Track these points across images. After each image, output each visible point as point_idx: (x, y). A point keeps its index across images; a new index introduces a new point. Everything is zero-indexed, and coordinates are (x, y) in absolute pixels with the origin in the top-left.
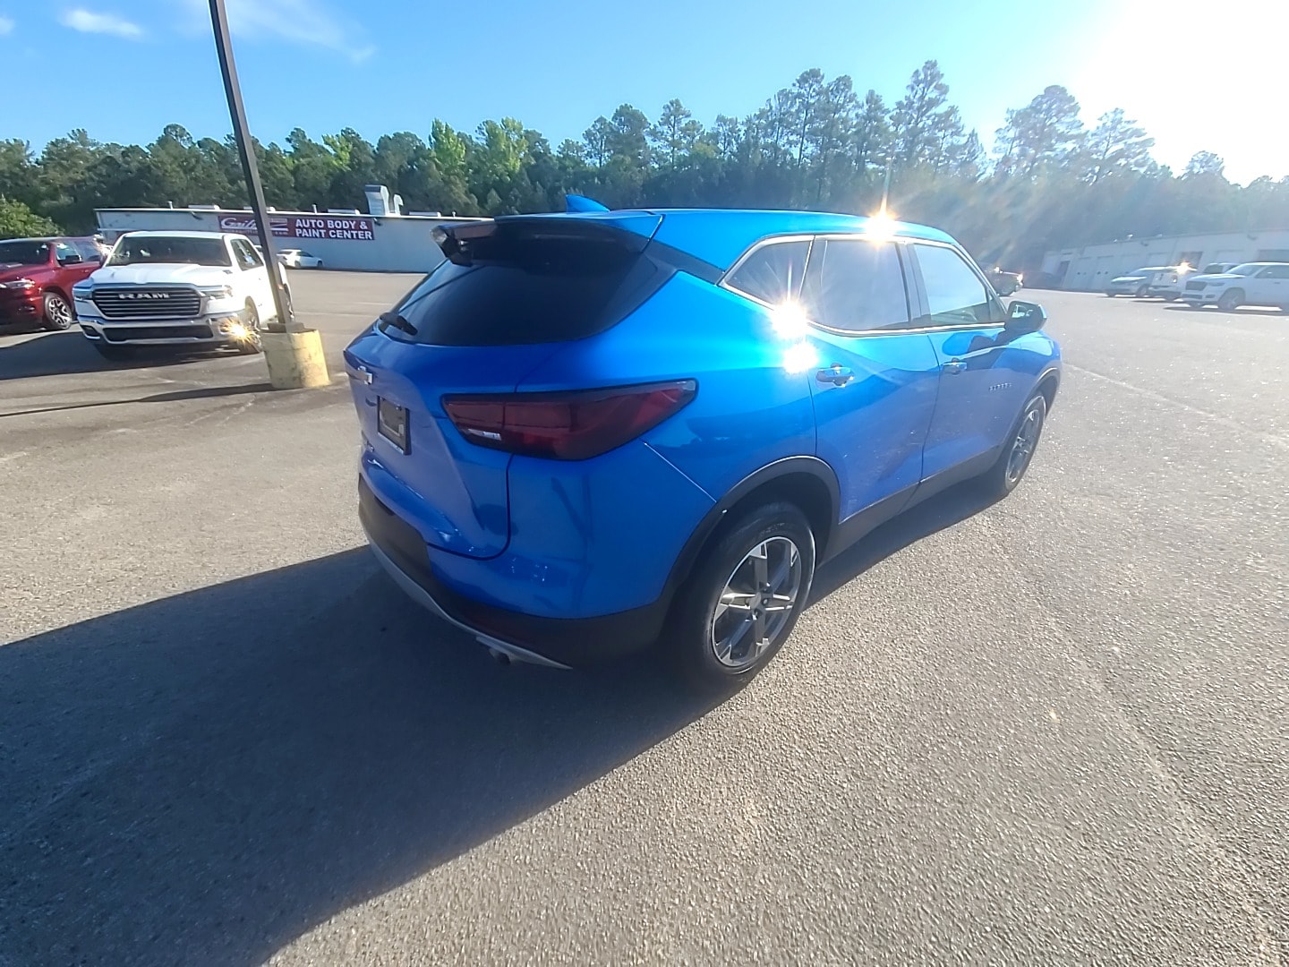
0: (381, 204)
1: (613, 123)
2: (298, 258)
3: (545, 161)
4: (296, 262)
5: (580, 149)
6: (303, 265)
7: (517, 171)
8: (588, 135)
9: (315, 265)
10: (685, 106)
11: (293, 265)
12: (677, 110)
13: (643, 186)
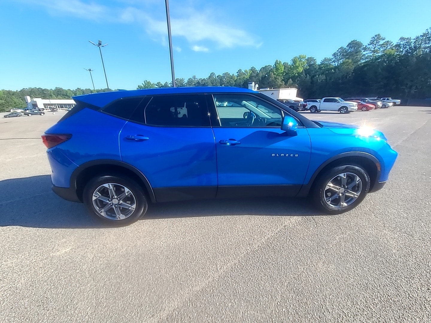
0: (251, 87)
1: (347, 48)
2: (227, 104)
3: (313, 67)
4: (226, 105)
5: (330, 60)
6: (228, 106)
7: (301, 72)
8: (334, 55)
9: (231, 106)
10: (382, 36)
11: (226, 106)
12: (378, 38)
13: (354, 70)
